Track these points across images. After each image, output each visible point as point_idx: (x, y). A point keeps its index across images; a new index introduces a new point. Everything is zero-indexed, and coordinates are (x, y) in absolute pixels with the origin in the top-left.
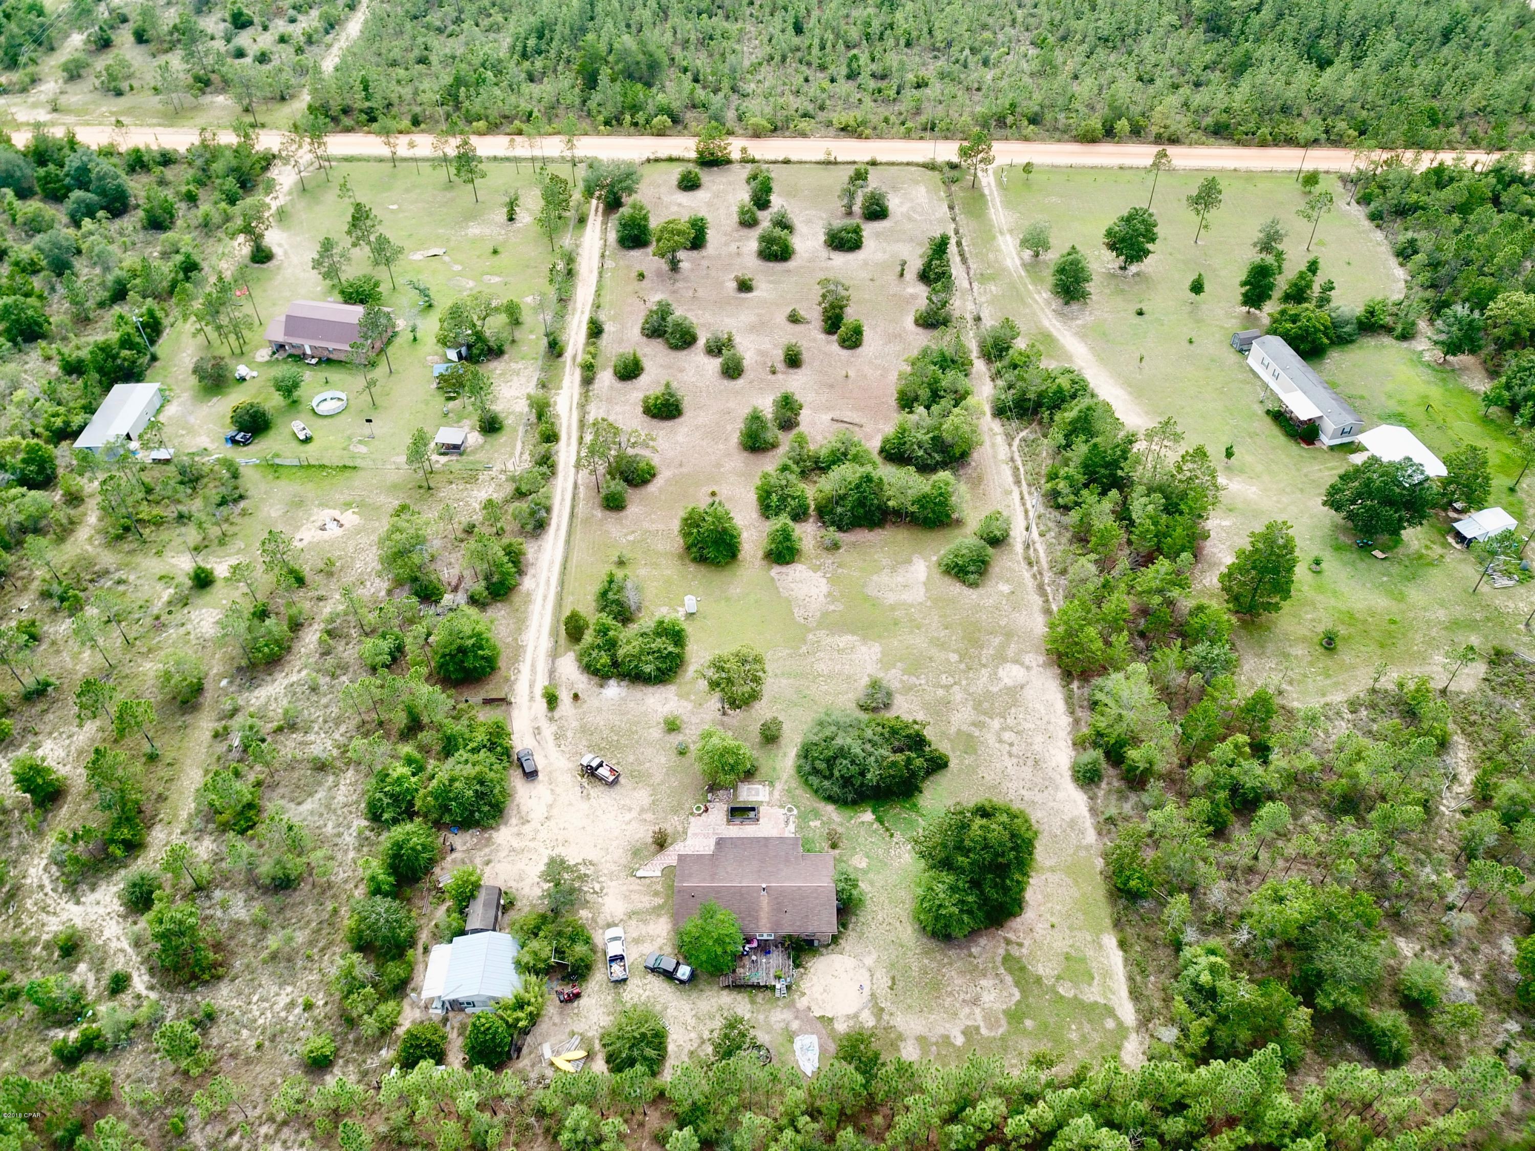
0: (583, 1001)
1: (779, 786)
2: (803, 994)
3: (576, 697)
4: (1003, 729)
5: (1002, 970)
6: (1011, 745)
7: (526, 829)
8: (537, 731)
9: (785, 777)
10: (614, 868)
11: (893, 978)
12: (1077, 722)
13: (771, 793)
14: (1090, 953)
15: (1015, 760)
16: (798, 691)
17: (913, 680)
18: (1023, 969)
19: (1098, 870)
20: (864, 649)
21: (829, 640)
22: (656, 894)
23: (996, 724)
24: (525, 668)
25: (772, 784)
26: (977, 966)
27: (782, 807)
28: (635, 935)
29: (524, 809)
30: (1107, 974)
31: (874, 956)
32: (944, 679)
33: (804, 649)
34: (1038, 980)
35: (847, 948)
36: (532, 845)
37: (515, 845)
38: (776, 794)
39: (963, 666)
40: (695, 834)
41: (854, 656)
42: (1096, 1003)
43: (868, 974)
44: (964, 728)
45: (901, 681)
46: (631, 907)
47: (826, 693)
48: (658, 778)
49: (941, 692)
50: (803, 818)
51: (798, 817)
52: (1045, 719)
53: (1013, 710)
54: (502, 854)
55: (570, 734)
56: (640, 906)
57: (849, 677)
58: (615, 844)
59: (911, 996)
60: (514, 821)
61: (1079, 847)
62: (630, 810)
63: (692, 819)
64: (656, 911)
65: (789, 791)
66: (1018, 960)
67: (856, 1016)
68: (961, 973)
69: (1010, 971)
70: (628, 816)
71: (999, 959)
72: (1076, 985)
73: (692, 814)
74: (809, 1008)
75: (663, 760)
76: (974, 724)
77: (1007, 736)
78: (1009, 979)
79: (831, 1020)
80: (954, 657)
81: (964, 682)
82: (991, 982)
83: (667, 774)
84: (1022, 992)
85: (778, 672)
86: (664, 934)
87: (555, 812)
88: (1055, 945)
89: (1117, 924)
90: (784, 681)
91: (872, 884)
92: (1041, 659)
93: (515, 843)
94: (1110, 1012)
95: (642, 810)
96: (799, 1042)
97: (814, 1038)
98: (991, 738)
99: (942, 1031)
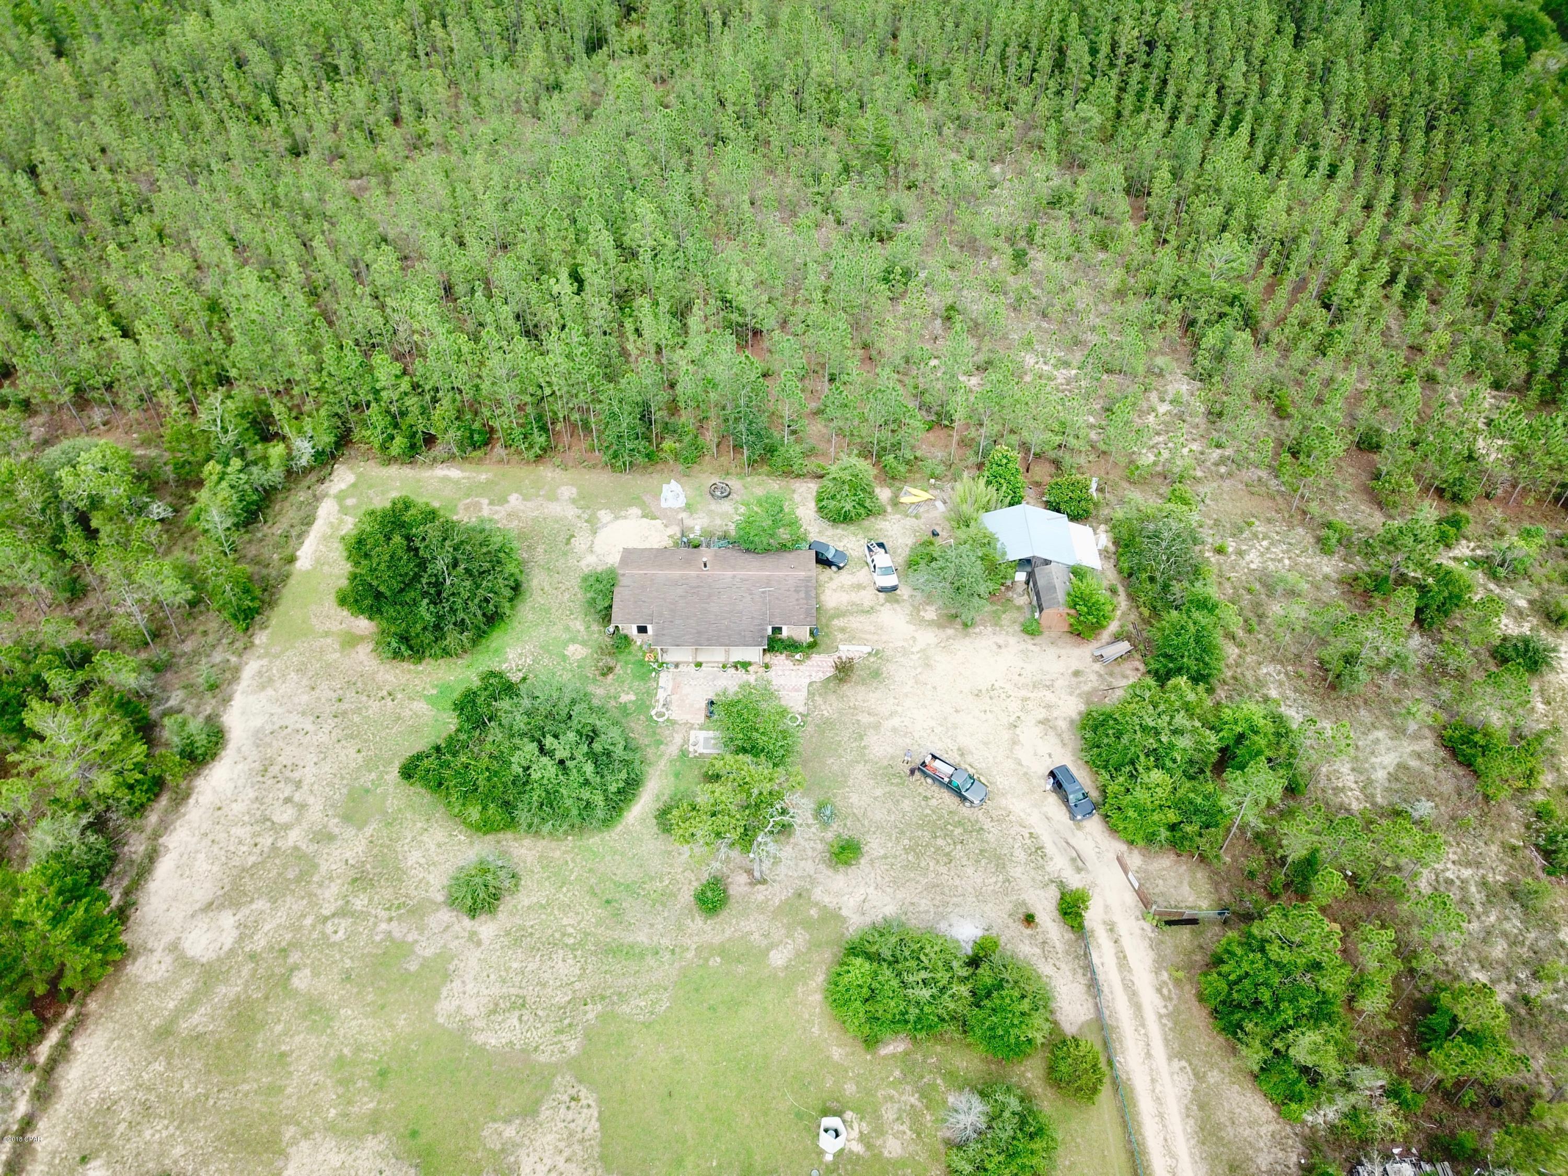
1: (672, 750)
2: (670, 536)
3: (1029, 919)
4: (287, 827)
6: (288, 800)
7: (1042, 714)
8: (1078, 862)
9: (662, 763)
10: (903, 660)
11: (568, 542)
12: (156, 836)
13: (686, 741)
15: (296, 775)
16: (618, 916)
17: (397, 929)
19: (268, 631)
20: (471, 1008)
21: (534, 1037)
22: (843, 630)
23: (294, 837)
25: (684, 753)
27: (673, 723)
29: (1052, 739)
30: (328, 539)
31: (583, 562)
32: (340, 930)
33: (592, 1012)
36: (1024, 693)
37: (1048, 693)
38: (678, 739)
39: (294, 957)
40: (797, 690)
41: (496, 990)
42: (356, 517)
43: (596, 548)
44: (350, 832)
45: (421, 930)
46: (873, 617)
47: (566, 908)
48: (859, 771)
49: (359, 903)
50: (643, 706)
51: (650, 707)
52: (207, 842)
53: (251, 860)
54: (1061, 683)
55: (1021, 855)
56: (862, 618)
57: (517, 942)
59: (553, 529)
60: (1063, 725)
61: (277, 656)
62: (894, 730)
63: (801, 708)
64: (840, 613)
65: (659, 743)
67: (616, 518)
70: (895, 722)
73: (803, 715)
74: (666, 526)
75: (854, 799)
76: (331, 838)
77: (284, 815)
79: (644, 516)
80: (301, 981)
81: (308, 921)
83: (846, 777)
85: (651, 961)
86: (828, 592)
87: (1006, 735)
90: (641, 937)
91: (567, 628)
93: (1049, 697)
94: (344, 510)
95: (877, 727)
96: (681, 502)
97: (663, 505)
98: (315, 814)
99: (529, 504)
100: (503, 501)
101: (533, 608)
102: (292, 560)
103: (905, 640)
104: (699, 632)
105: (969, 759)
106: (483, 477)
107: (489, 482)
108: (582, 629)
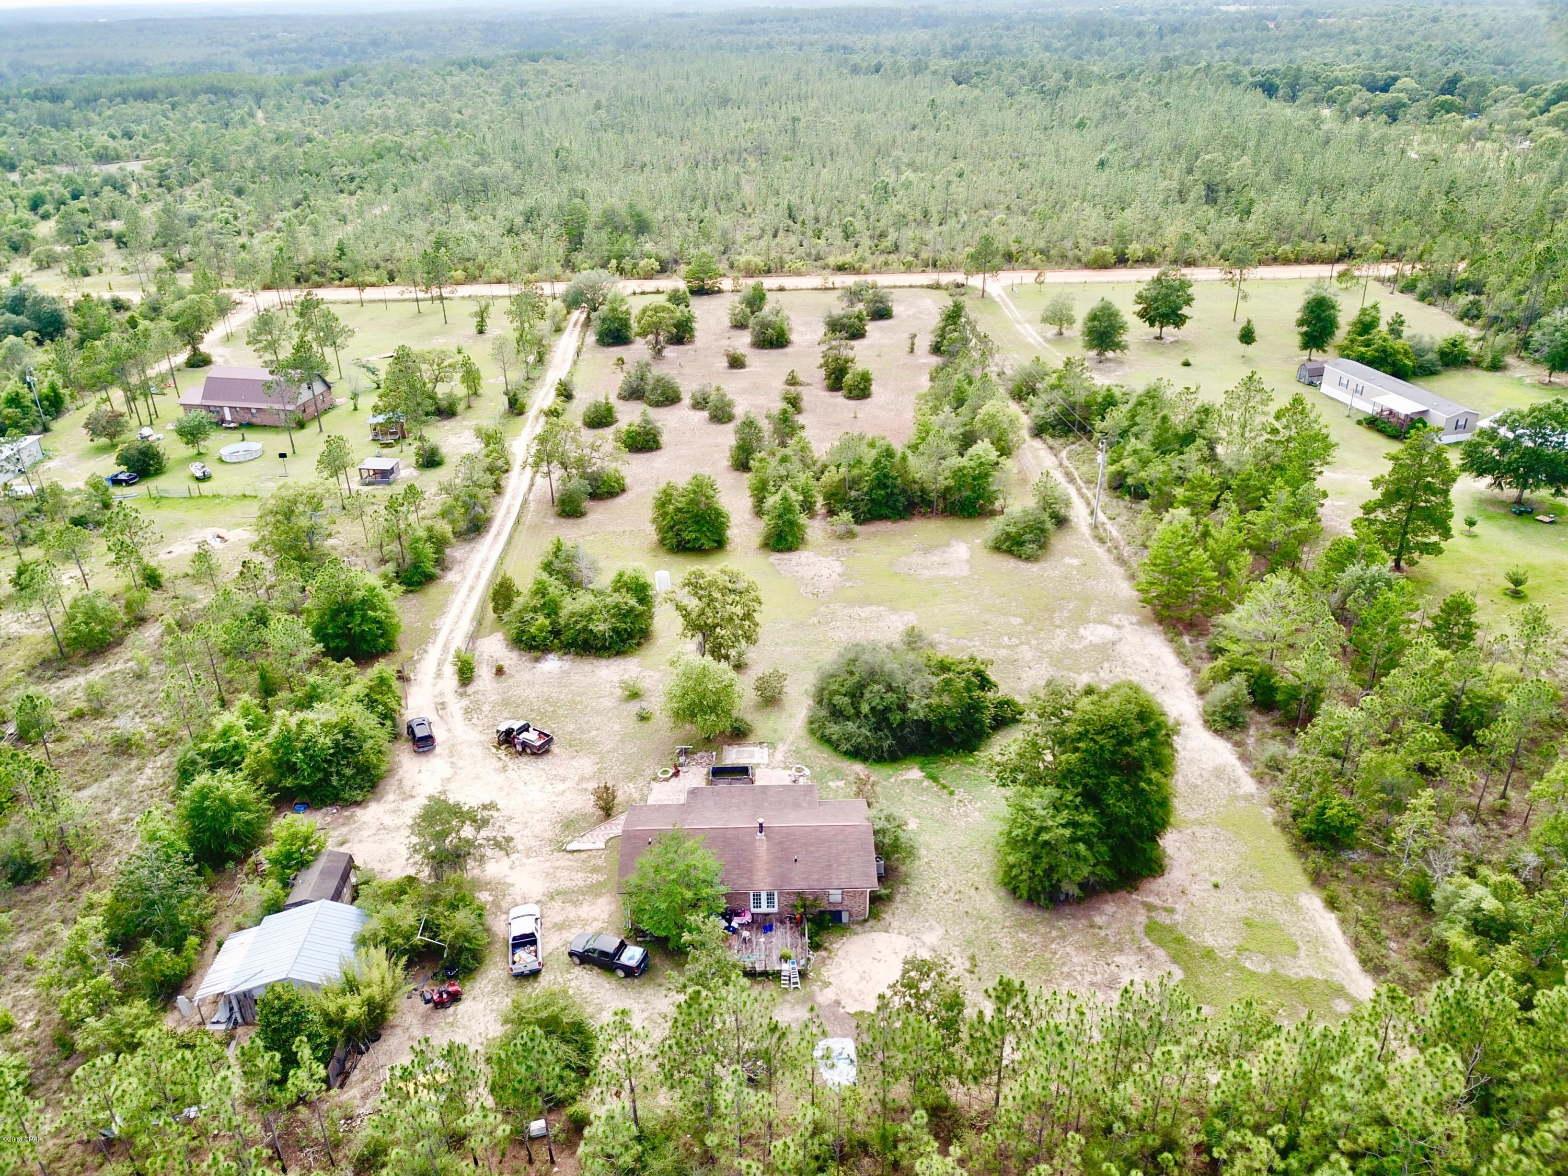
0: (462, 1008)
1: (781, 748)
2: (827, 984)
3: (500, 671)
5: (1147, 943)
8: (442, 706)
9: (791, 738)
10: (534, 843)
11: (973, 958)
12: (1196, 671)
13: (771, 755)
14: (1283, 917)
16: (807, 657)
17: (964, 642)
18: (1180, 940)
19: (1270, 820)
21: (847, 611)
22: (595, 870)
24: (434, 649)
25: (772, 746)
26: (1106, 938)
27: (786, 768)
28: (558, 919)
29: (408, 784)
30: (1317, 941)
31: (940, 932)
34: (1209, 954)
35: (895, 924)
37: (388, 822)
38: (779, 756)
39: (1029, 628)
42: (1310, 979)
46: (554, 886)
48: (608, 746)
50: (818, 778)
51: (812, 778)
52: (1153, 671)
54: (365, 834)
55: (486, 707)
56: (569, 884)
58: (537, 817)
60: (391, 796)
61: (1233, 798)
62: (564, 780)
63: (655, 785)
64: (594, 891)
65: (797, 752)
66: (1171, 929)
68: (1082, 948)
69: (1161, 944)
70: (560, 787)
71: (1139, 930)
72: (1270, 957)
73: (655, 779)
74: (838, 1003)
75: (617, 727)
78: (1160, 954)
80: (1016, 621)
81: (1034, 642)
82: (1132, 959)
83: (621, 741)
84: (1186, 969)
86: (605, 916)
88: (1225, 909)
89: (1317, 879)
90: (788, 649)
91: (927, 847)
92: (1135, 619)
94: (1336, 990)
95: (581, 780)
97: (848, 1041)
102: (1332, 904)
105: (500, 764)
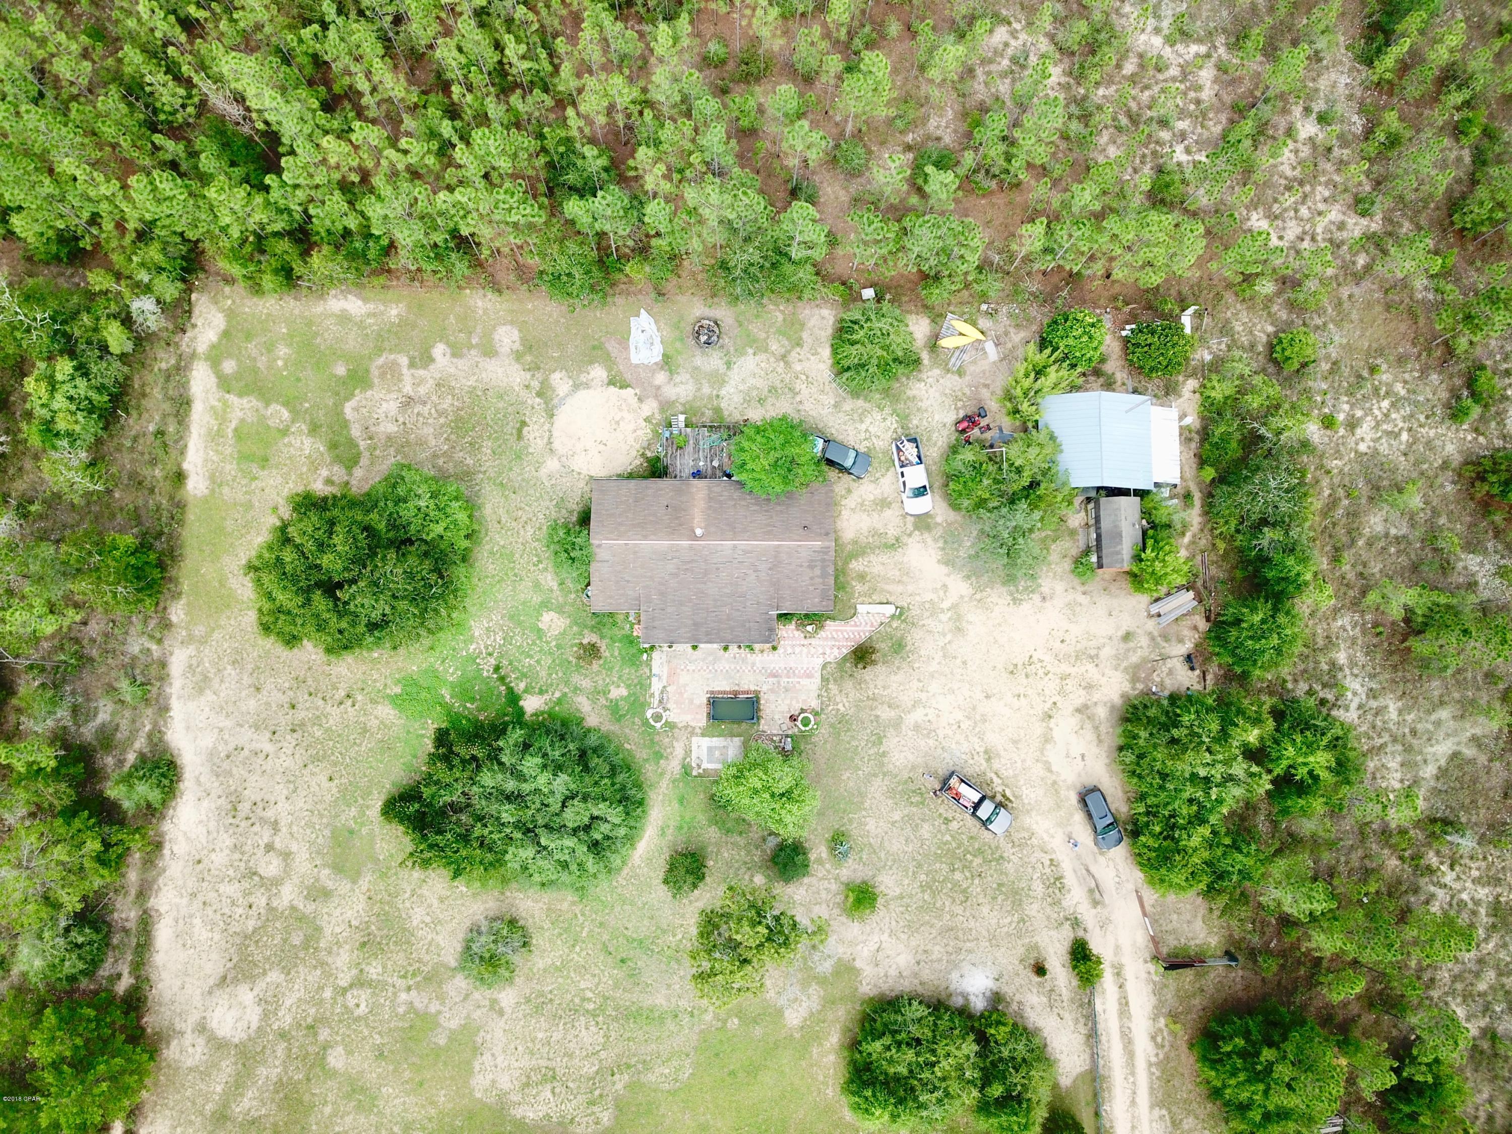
0: (951, 417)
1: (674, 766)
2: (647, 420)
3: (1040, 970)
4: (277, 882)
5: (362, 444)
6: (269, 848)
7: (1078, 697)
8: (1096, 895)
9: (664, 783)
10: (930, 623)
11: (520, 436)
12: (142, 894)
13: (688, 752)
14: (230, 468)
15: (270, 814)
16: (634, 974)
17: (419, 1000)
18: (333, 446)
19: (183, 601)
20: (505, 1083)
21: (569, 1108)
22: (862, 577)
23: (288, 895)
24: (1144, 1049)
25: (686, 770)
26: (398, 452)
27: (671, 726)
28: (888, 513)
29: (1089, 735)
30: (214, 437)
31: (543, 472)
32: (360, 1001)
33: (620, 1082)
34: (314, 429)
35: (582, 484)
36: (1065, 668)
37: (1090, 667)
38: (679, 751)
39: (324, 1034)
40: (809, 676)
41: (526, 1062)
42: (240, 395)
43: (556, 445)
44: (344, 887)
45: (441, 998)
46: (898, 557)
47: (583, 969)
48: (877, 788)
49: (374, 971)
50: (637, 703)
51: (644, 705)
52: (197, 904)
53: (251, 924)
54: (1107, 652)
55: (1039, 888)
56: (884, 558)
57: (538, 1009)
58: (934, 667)
59: (497, 411)
60: (1102, 712)
61: (203, 641)
62: (917, 728)
63: (814, 704)
64: (861, 549)
65: (659, 756)
66: (338, 460)
67: (576, 387)
68: (421, 443)
69: (352, 443)
70: (918, 715)
71: (364, 461)
72: (262, 419)
73: (816, 714)
74: (640, 400)
75: (871, 825)
76: (326, 894)
77: (271, 867)
78: (356, 432)
79: (611, 383)
80: (336, 1059)
81: (328, 994)
82: (381, 428)
83: (862, 795)
84: (340, 414)
85: (671, 1025)
86: (845, 513)
87: (1038, 729)
88: (279, 480)
89: (178, 510)
90: (660, 1000)
91: (537, 585)
92: (171, 1052)
93: (1090, 670)
94: (225, 383)
95: (897, 724)
96: (655, 355)
97: (635, 359)
98: (303, 864)
99: (460, 363)
100: (425, 359)
101: (492, 553)
103: (935, 590)
104: (696, 624)
105: (996, 765)
106: (394, 312)
107: (403, 323)
108: (555, 585)
